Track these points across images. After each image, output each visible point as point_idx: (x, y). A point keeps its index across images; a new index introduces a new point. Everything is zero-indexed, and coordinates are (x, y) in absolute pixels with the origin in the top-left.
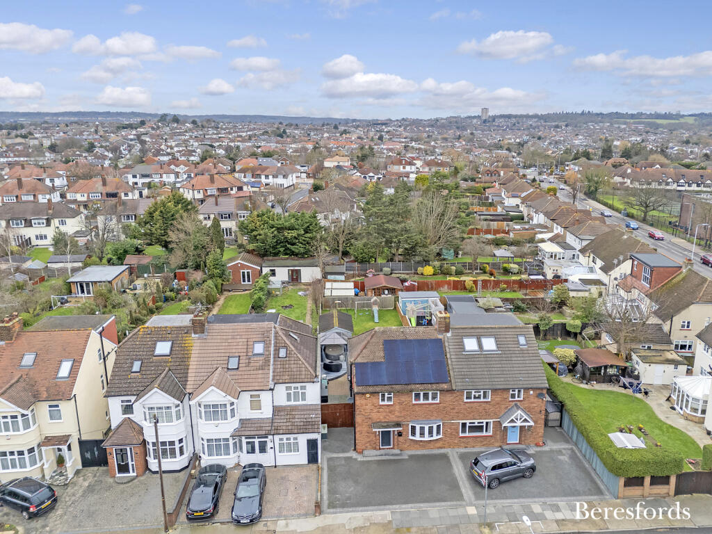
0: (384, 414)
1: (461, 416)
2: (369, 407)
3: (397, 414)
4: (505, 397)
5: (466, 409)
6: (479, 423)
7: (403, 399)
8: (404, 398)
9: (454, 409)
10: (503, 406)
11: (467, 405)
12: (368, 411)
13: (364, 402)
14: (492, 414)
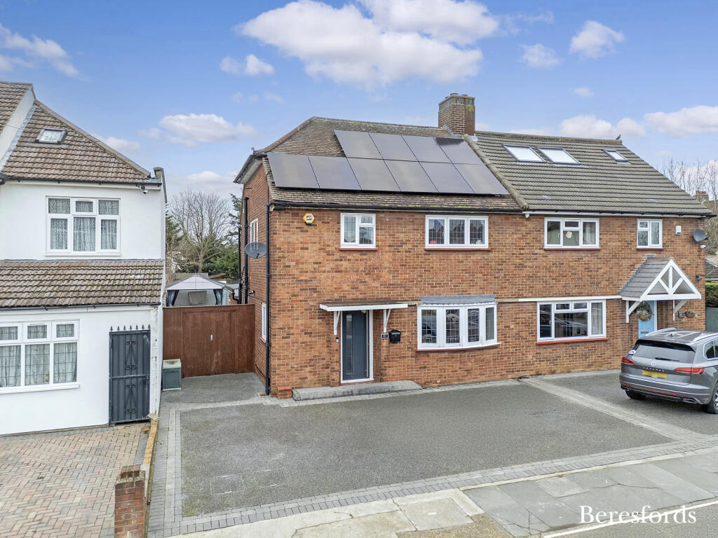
0: (354, 277)
1: (539, 286)
2: (311, 255)
3: (386, 276)
4: (628, 238)
5: (548, 269)
6: (577, 306)
7: (402, 236)
8: (404, 233)
9: (522, 266)
10: (626, 263)
11: (551, 256)
12: (310, 267)
13: (297, 238)
14: (604, 283)
